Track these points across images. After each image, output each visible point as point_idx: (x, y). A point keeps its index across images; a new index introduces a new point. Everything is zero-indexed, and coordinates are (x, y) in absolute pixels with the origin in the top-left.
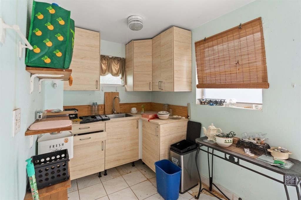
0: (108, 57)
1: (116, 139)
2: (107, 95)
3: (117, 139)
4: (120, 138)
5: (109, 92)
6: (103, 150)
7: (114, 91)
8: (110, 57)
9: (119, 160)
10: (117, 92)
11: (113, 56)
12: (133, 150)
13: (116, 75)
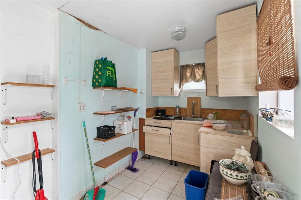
0: (191, 65)
1: (180, 138)
2: (190, 99)
3: (182, 138)
4: (184, 139)
5: (191, 97)
6: (169, 143)
7: (196, 96)
8: (193, 65)
9: (184, 158)
10: (199, 97)
11: (196, 63)
12: (196, 154)
13: (198, 81)
